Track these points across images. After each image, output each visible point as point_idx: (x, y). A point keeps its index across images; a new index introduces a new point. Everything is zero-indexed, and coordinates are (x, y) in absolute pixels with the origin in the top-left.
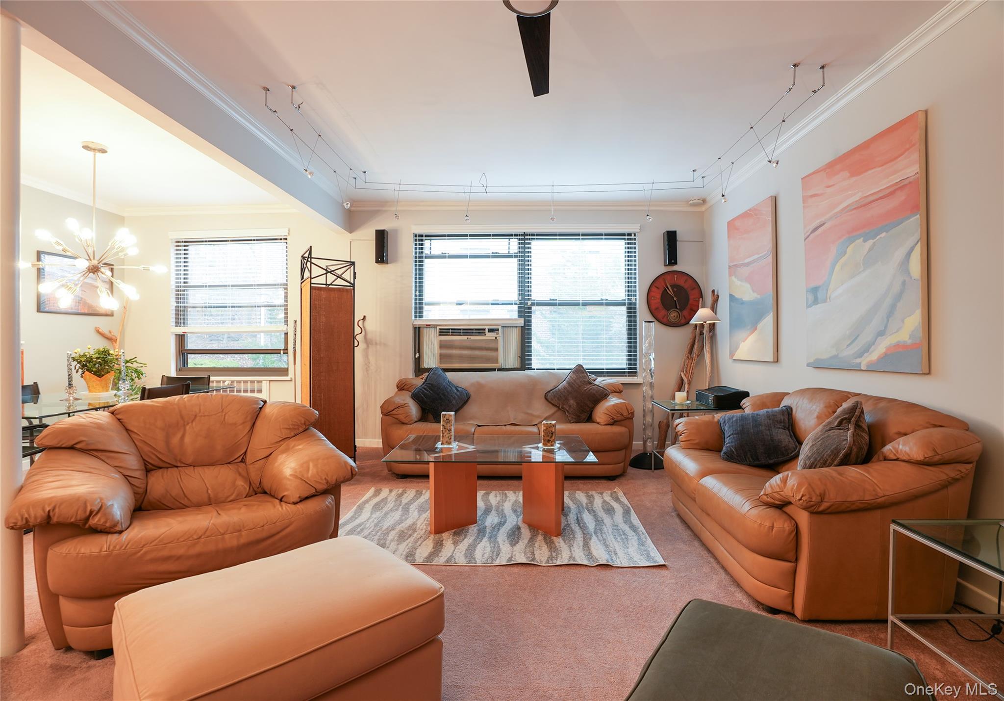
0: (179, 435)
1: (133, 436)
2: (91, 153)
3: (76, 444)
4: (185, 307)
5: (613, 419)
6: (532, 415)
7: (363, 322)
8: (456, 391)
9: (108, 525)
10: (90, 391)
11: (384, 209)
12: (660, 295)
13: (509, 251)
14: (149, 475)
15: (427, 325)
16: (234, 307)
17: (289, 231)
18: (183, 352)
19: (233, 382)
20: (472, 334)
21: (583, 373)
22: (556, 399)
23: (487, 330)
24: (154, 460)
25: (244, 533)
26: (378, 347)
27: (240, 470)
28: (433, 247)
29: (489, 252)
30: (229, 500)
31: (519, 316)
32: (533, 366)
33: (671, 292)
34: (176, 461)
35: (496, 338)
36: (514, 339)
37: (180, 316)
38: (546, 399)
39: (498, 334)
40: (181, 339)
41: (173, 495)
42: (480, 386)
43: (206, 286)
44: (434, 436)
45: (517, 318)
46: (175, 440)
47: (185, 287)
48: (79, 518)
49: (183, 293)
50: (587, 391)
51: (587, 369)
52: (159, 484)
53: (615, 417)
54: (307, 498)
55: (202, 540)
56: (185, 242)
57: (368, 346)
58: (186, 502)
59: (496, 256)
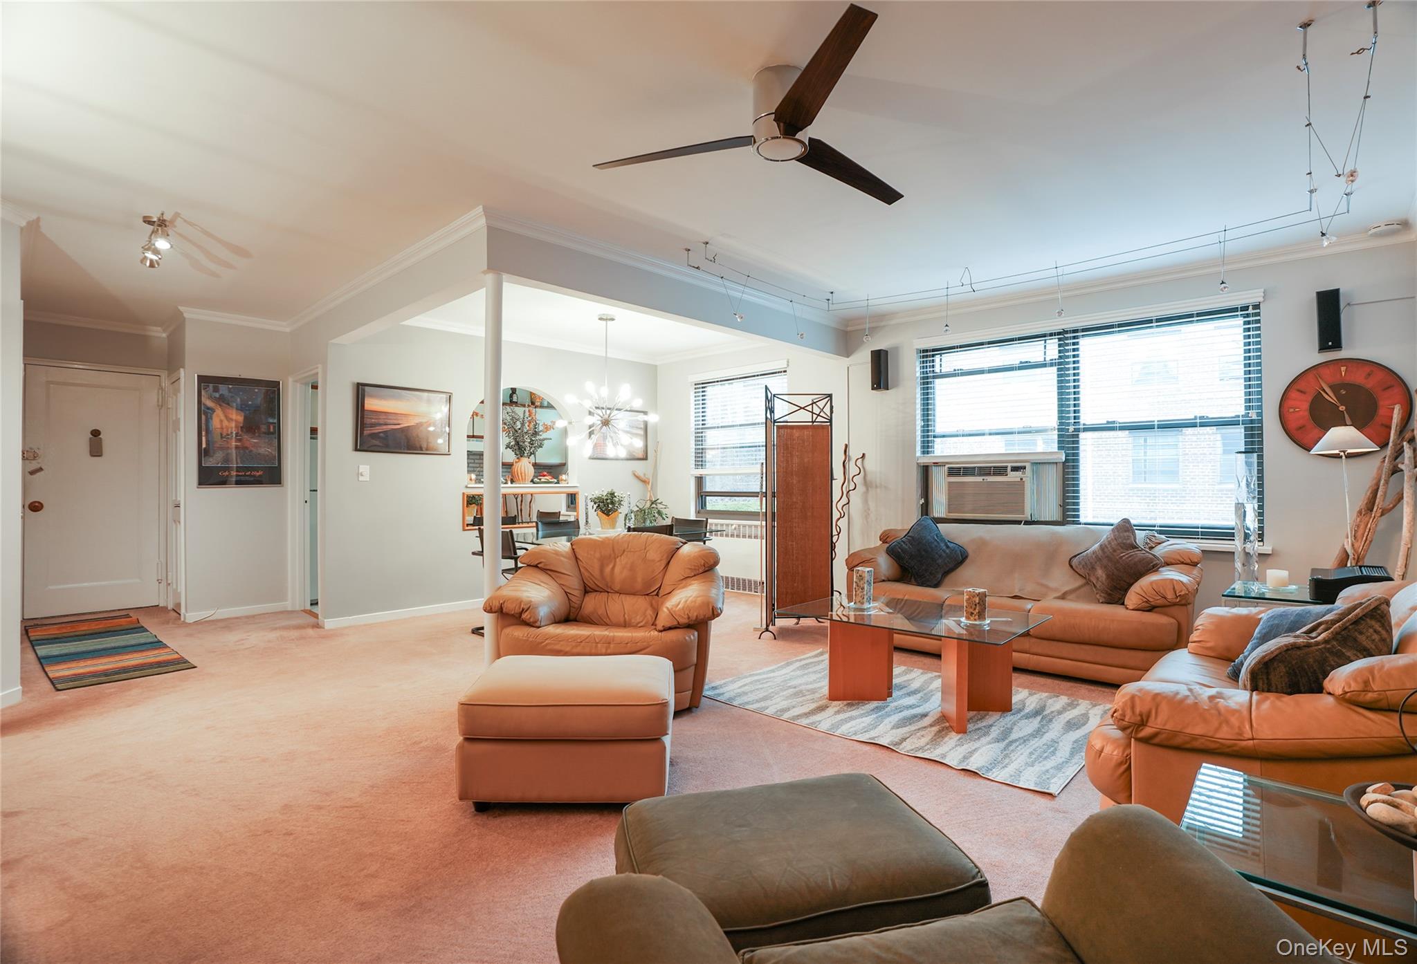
0: (611, 566)
1: (580, 563)
2: (604, 322)
3: (538, 564)
4: (702, 449)
5: (1148, 601)
6: (1047, 587)
7: (863, 460)
8: (944, 547)
9: (531, 620)
10: (602, 528)
11: (883, 324)
12: (1309, 404)
13: (1045, 358)
14: (586, 595)
15: (934, 463)
16: (743, 447)
17: (788, 362)
18: (702, 495)
19: (739, 526)
20: (989, 474)
21: (1128, 531)
22: (1081, 566)
23: (1009, 469)
24: (591, 584)
25: (612, 646)
26: (878, 490)
27: (654, 602)
28: (947, 362)
29: (1016, 362)
30: (639, 625)
31: (1059, 448)
32: (1082, 520)
33: (1330, 397)
34: (607, 587)
35: (1021, 479)
36: (1052, 480)
37: (700, 460)
38: (1071, 566)
39: (1024, 473)
40: (700, 481)
41: (600, 613)
42: (982, 544)
43: (718, 427)
44: (895, 599)
45: (1057, 450)
46: (608, 570)
47: (702, 429)
48: (516, 611)
49: (701, 435)
50: (1124, 558)
51: (1135, 526)
52: (591, 604)
53: (1150, 599)
54: (670, 628)
55: (582, 644)
56: (702, 384)
57: (867, 489)
58: (607, 621)
59: (1025, 366)
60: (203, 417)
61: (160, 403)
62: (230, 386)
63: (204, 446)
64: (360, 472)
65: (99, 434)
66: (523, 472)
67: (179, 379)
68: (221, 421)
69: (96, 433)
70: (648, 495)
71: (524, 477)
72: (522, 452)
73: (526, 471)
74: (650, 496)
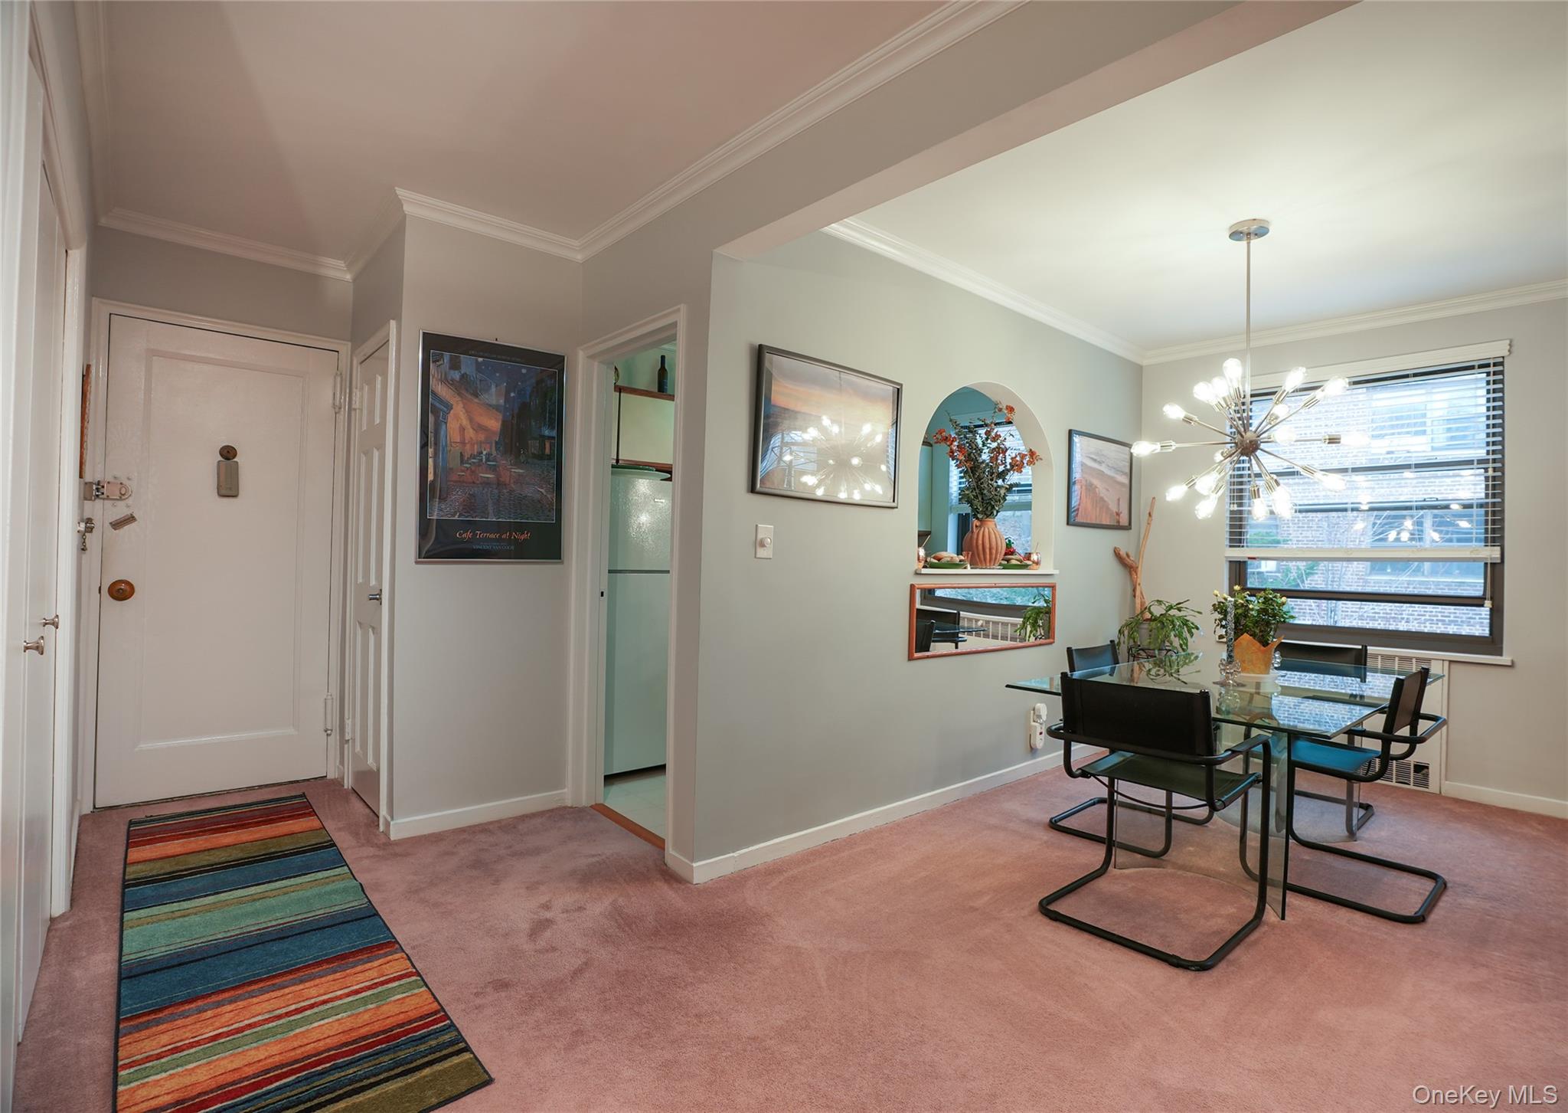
60: (431, 419)
61: (337, 403)
62: (480, 359)
63: (431, 477)
64: (760, 536)
65: (235, 456)
66: (994, 544)
67: (388, 341)
68: (462, 429)
69: (228, 453)
70: (1138, 593)
71: (994, 556)
72: (989, 508)
73: (997, 544)
74: (1141, 593)
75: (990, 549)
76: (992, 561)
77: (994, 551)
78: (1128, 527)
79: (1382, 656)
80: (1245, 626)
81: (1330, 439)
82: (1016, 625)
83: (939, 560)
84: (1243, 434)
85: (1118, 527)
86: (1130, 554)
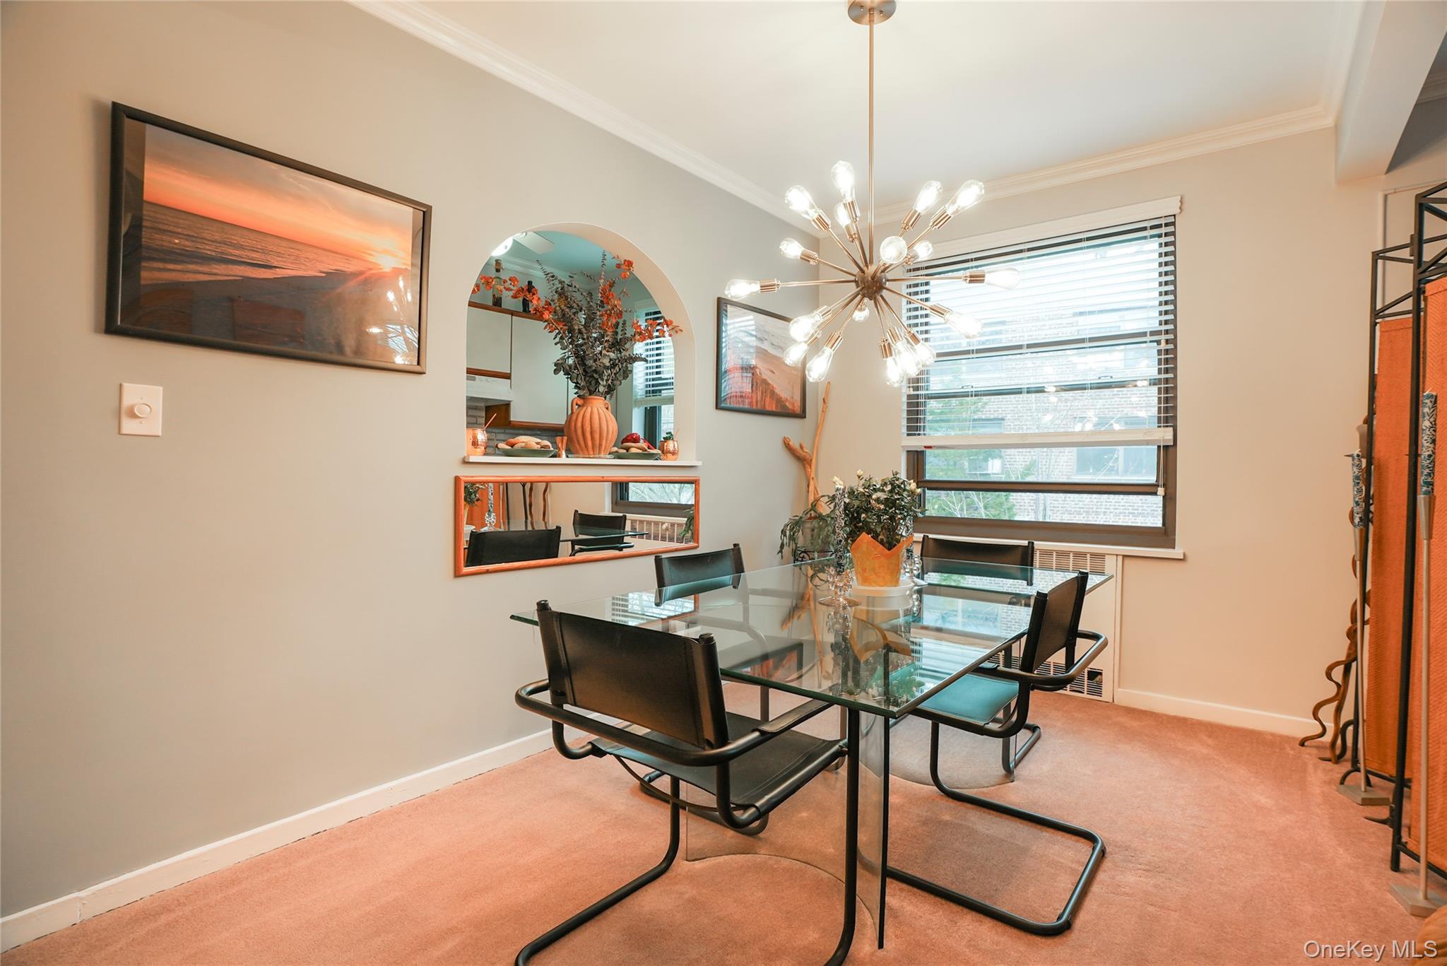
4: (925, 397)
64: (128, 404)
66: (596, 426)
70: (811, 488)
71: (597, 442)
72: (593, 382)
73: (600, 427)
74: (815, 488)
75: (592, 433)
76: (596, 449)
77: (597, 436)
78: (802, 415)
79: (1057, 552)
80: (866, 523)
81: (971, 277)
82: (680, 525)
83: (512, 447)
84: (865, 269)
85: (784, 413)
86: (804, 445)
